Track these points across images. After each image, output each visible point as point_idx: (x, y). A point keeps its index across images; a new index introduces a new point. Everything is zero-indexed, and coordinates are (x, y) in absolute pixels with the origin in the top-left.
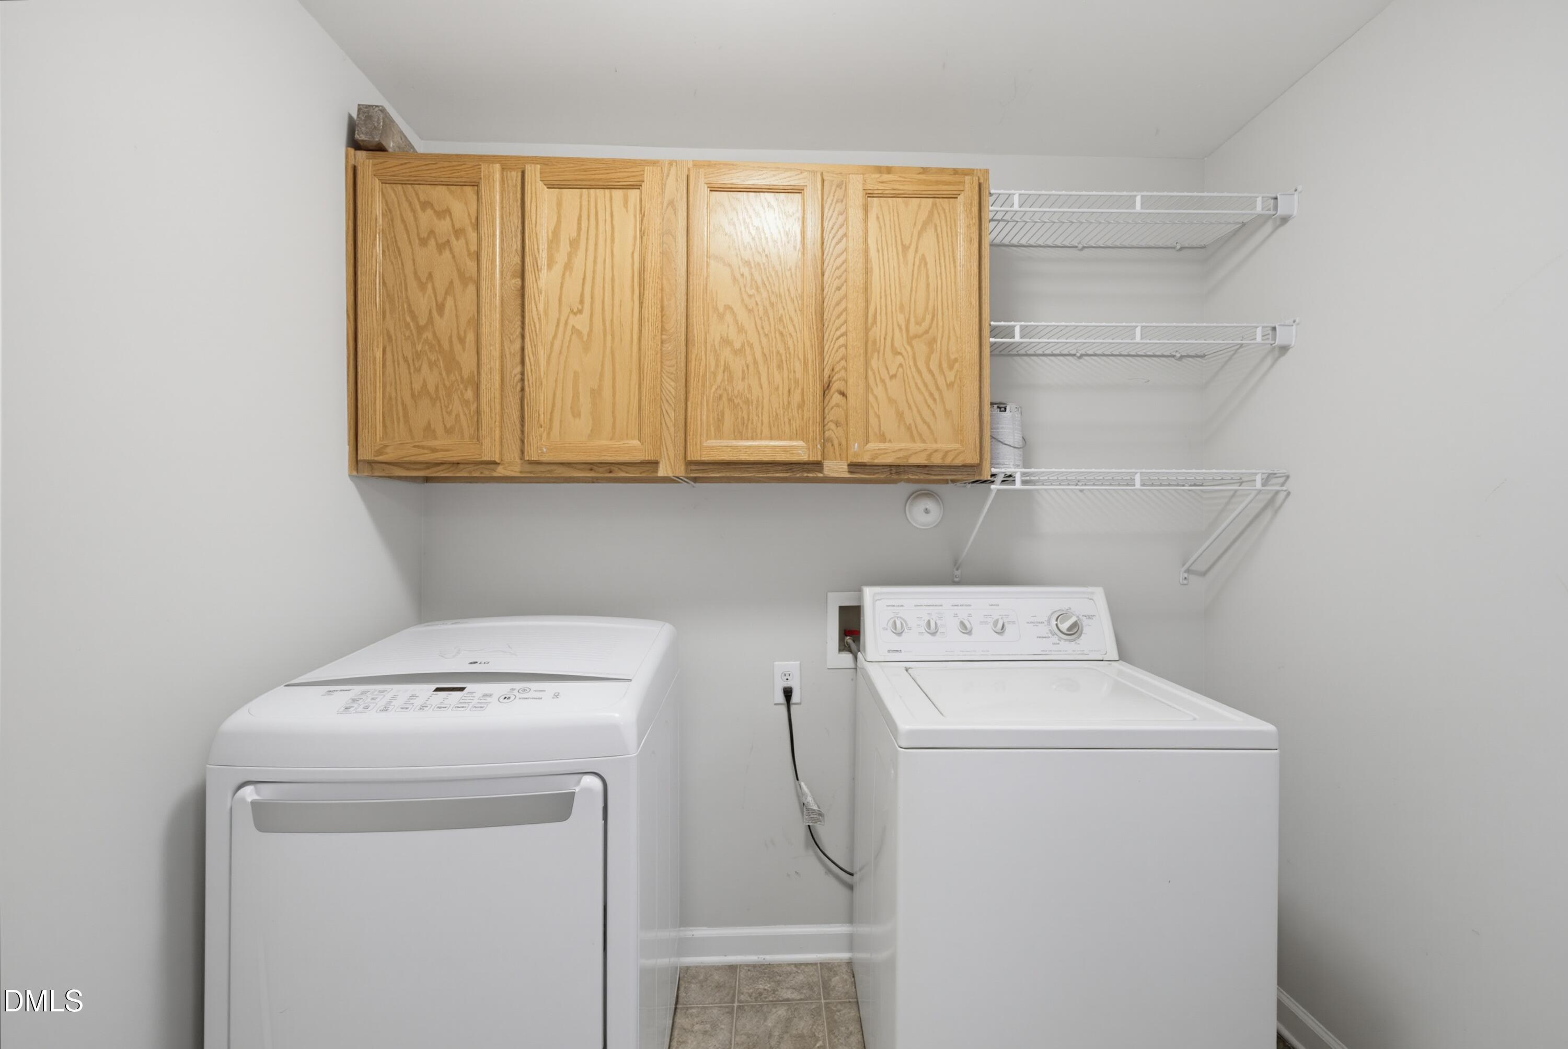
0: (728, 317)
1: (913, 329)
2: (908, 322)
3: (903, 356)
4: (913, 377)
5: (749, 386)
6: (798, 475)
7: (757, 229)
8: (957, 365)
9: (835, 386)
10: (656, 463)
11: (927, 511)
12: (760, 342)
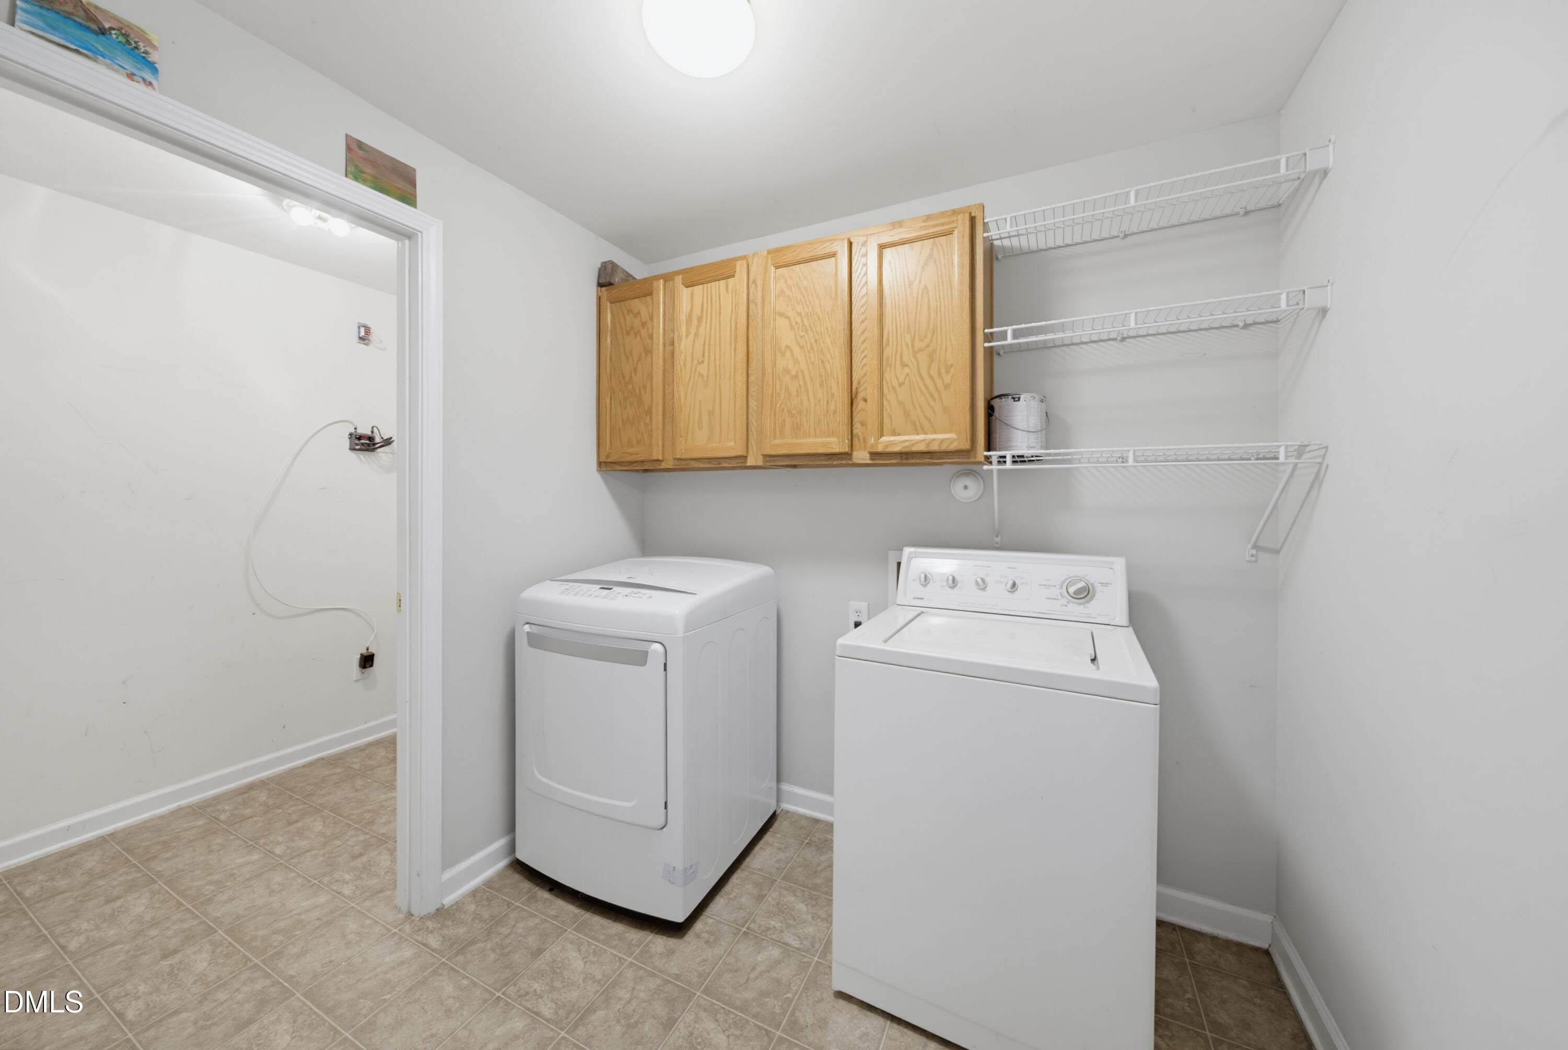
0: (788, 354)
1: (918, 345)
2: (913, 341)
3: (909, 367)
4: (918, 383)
5: (801, 400)
6: (835, 463)
7: (806, 288)
8: (952, 371)
9: (861, 396)
10: (745, 457)
11: (966, 487)
12: (809, 369)
